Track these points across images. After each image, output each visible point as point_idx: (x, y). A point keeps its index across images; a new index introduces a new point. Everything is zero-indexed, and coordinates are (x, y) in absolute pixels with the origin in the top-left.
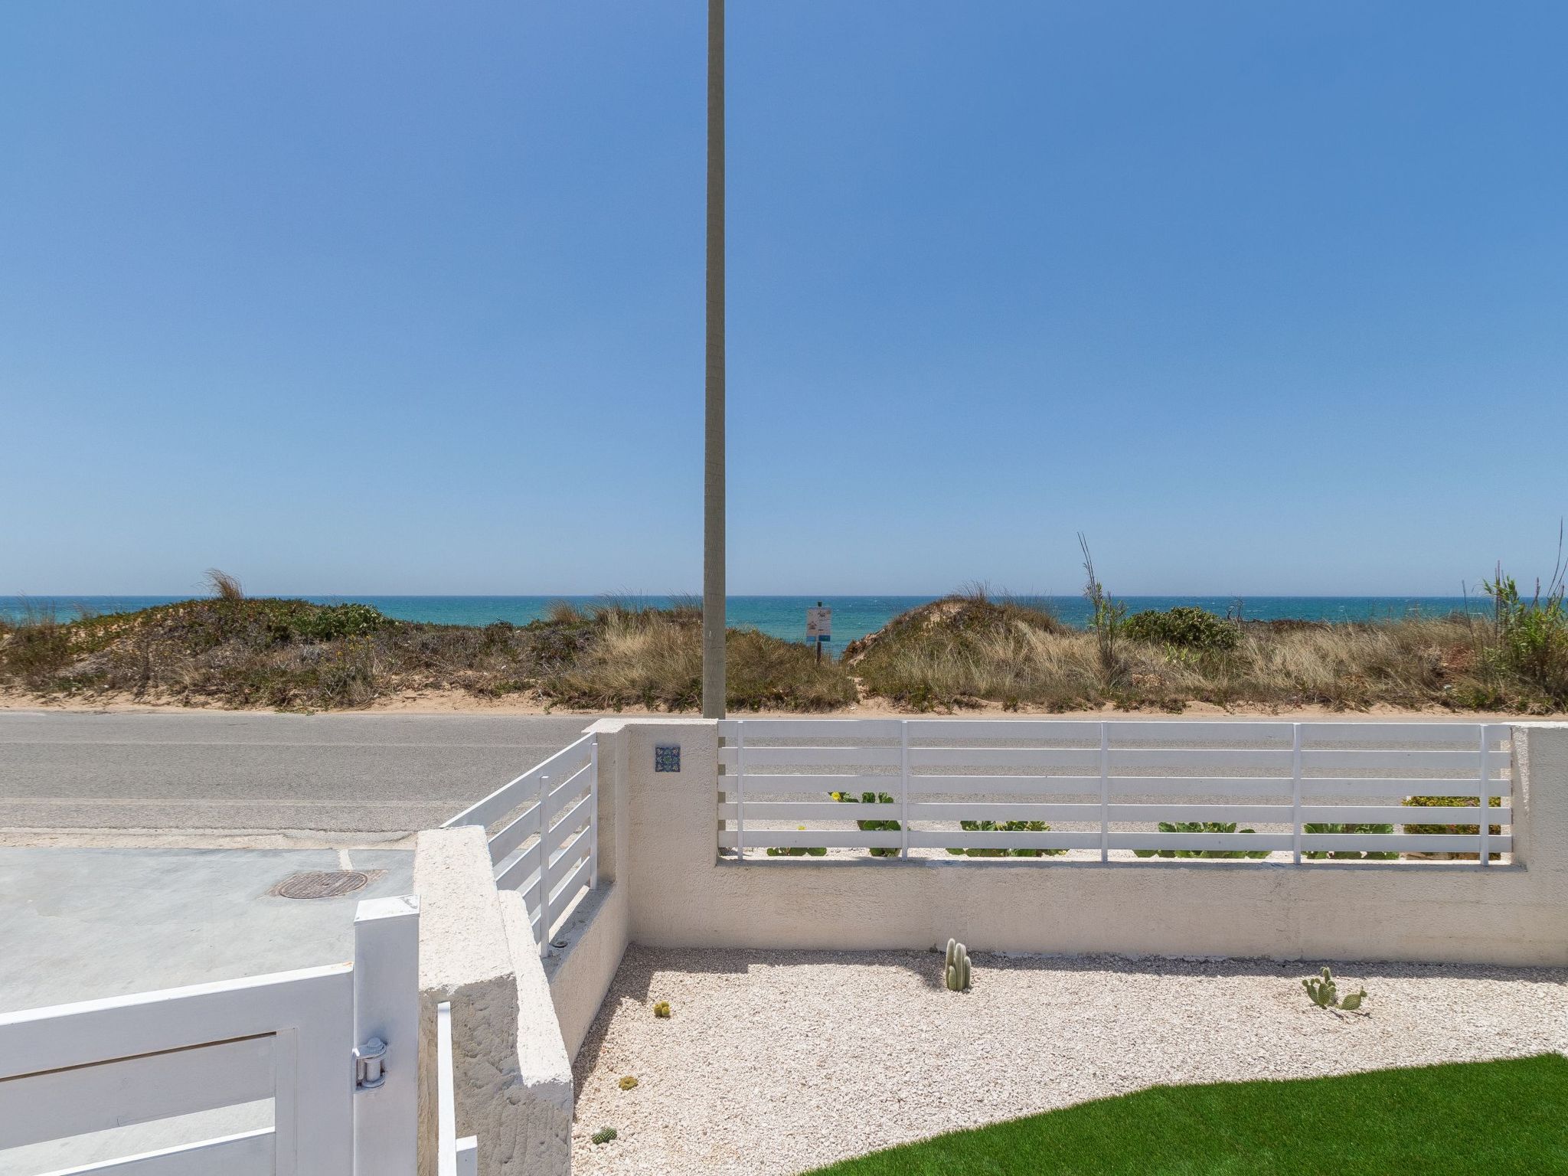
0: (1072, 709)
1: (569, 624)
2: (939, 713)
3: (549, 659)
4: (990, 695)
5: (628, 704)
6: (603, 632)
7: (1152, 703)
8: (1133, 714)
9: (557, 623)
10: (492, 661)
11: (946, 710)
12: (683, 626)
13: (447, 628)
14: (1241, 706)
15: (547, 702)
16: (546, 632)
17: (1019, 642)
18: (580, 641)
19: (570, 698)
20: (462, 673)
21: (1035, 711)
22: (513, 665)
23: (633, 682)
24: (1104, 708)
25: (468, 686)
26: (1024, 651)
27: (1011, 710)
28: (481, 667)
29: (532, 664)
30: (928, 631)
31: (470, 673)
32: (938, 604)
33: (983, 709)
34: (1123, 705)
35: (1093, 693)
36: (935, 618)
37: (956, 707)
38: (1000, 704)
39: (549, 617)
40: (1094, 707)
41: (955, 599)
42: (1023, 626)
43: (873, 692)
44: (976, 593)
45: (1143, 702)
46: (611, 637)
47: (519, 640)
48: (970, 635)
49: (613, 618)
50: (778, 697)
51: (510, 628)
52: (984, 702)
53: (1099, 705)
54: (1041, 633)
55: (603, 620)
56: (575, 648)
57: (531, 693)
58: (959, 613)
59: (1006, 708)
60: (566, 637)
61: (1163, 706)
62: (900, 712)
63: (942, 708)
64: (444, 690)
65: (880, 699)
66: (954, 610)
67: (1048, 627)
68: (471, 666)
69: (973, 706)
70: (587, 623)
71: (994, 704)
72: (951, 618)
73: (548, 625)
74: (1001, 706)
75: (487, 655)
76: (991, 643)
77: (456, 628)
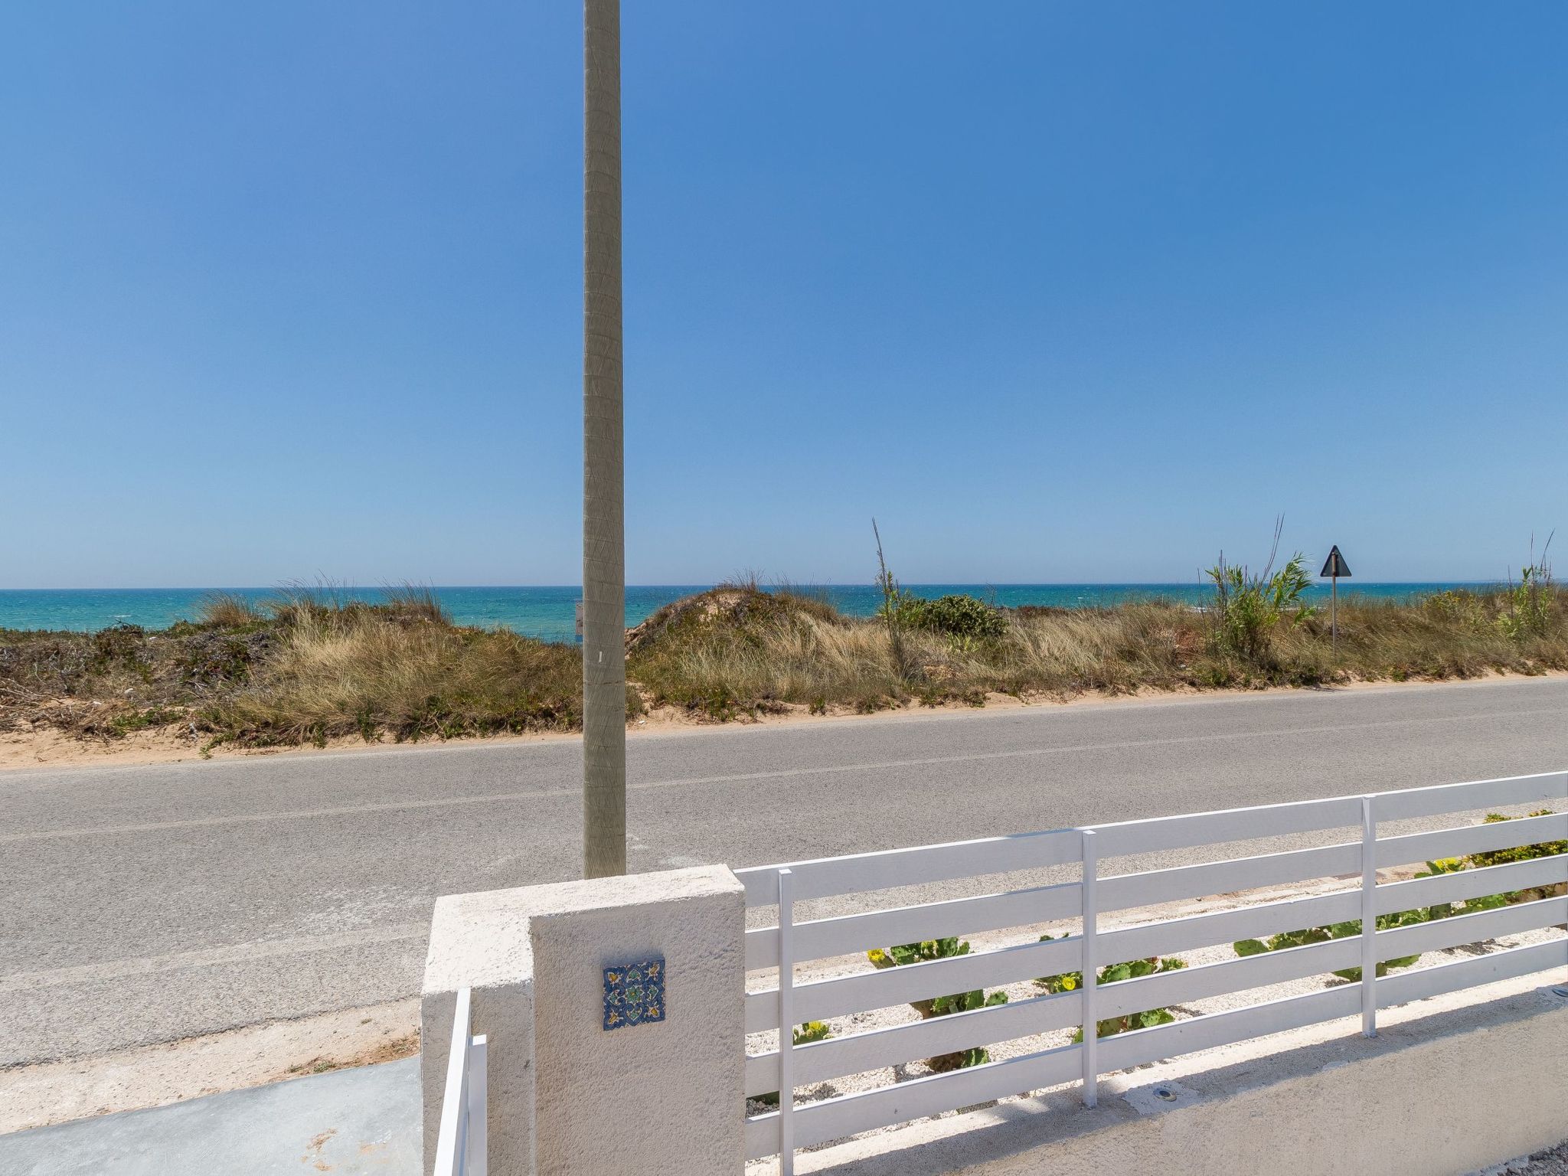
0: (880, 708)
1: (236, 626)
2: (743, 722)
3: (205, 678)
4: (794, 696)
5: (335, 736)
6: (289, 636)
7: (955, 697)
8: (939, 709)
9: (216, 626)
10: (109, 683)
11: (750, 718)
12: (405, 625)
13: (28, 635)
14: (1033, 695)
15: (205, 739)
16: (199, 638)
17: (806, 633)
18: (253, 650)
19: (243, 733)
20: (54, 703)
21: (843, 713)
22: (144, 687)
23: (342, 706)
24: (911, 705)
25: (65, 723)
26: (812, 646)
27: (819, 713)
28: (90, 692)
29: (177, 684)
30: (709, 624)
31: (68, 702)
32: (714, 593)
33: (789, 714)
34: (929, 700)
35: (897, 690)
36: (712, 609)
37: (759, 714)
38: (806, 707)
39: (200, 617)
40: (901, 705)
41: (732, 589)
42: (805, 616)
43: (661, 701)
44: (747, 582)
45: (946, 696)
46: (301, 641)
47: (154, 653)
48: (752, 629)
49: (305, 617)
50: (548, 714)
51: (139, 634)
52: (789, 706)
53: (905, 702)
54: (827, 626)
55: (288, 620)
56: (247, 659)
57: (177, 728)
58: (738, 604)
59: (813, 712)
60: (230, 645)
61: (966, 700)
62: (698, 724)
63: (744, 716)
64: (20, 731)
65: (669, 709)
66: (733, 600)
67: (828, 617)
68: (70, 692)
69: (778, 711)
70: (265, 624)
71: (801, 707)
72: (730, 610)
73: (202, 628)
74: (807, 710)
75: (99, 674)
76: (777, 636)
77: (43, 635)
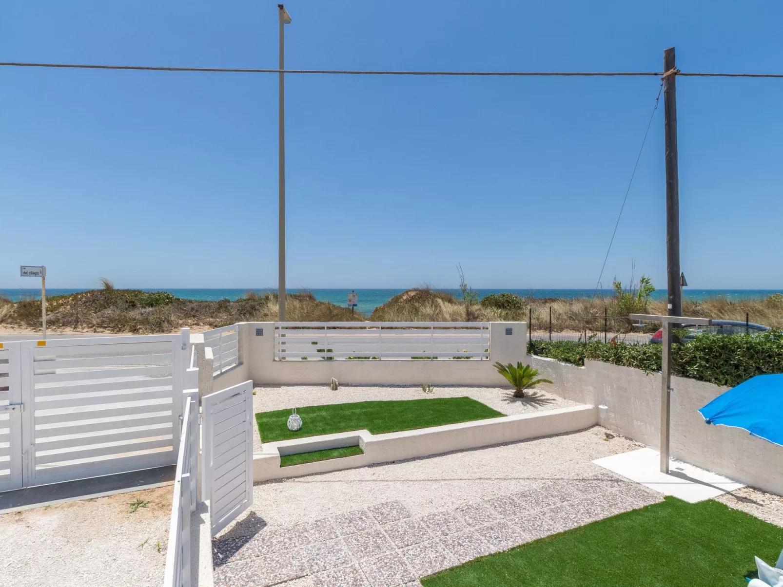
1: (254, 300)
3: (244, 314)
6: (267, 303)
9: (248, 300)
10: (221, 315)
12: (300, 301)
13: (202, 302)
16: (244, 303)
17: (437, 306)
18: (258, 307)
20: (208, 319)
22: (229, 316)
25: (211, 324)
28: (216, 317)
29: (237, 316)
30: (401, 302)
31: (211, 319)
32: (407, 292)
36: (405, 297)
39: (245, 297)
41: (415, 290)
42: (440, 301)
44: (424, 287)
46: (270, 305)
47: (232, 307)
48: (417, 304)
49: (271, 297)
51: (229, 302)
54: (446, 303)
55: (267, 298)
56: (256, 310)
58: (414, 295)
60: (251, 306)
64: (201, 326)
66: (413, 294)
67: (450, 301)
68: (212, 317)
70: (261, 300)
72: (411, 297)
73: (245, 300)
75: (219, 312)
76: (425, 307)
77: (206, 302)
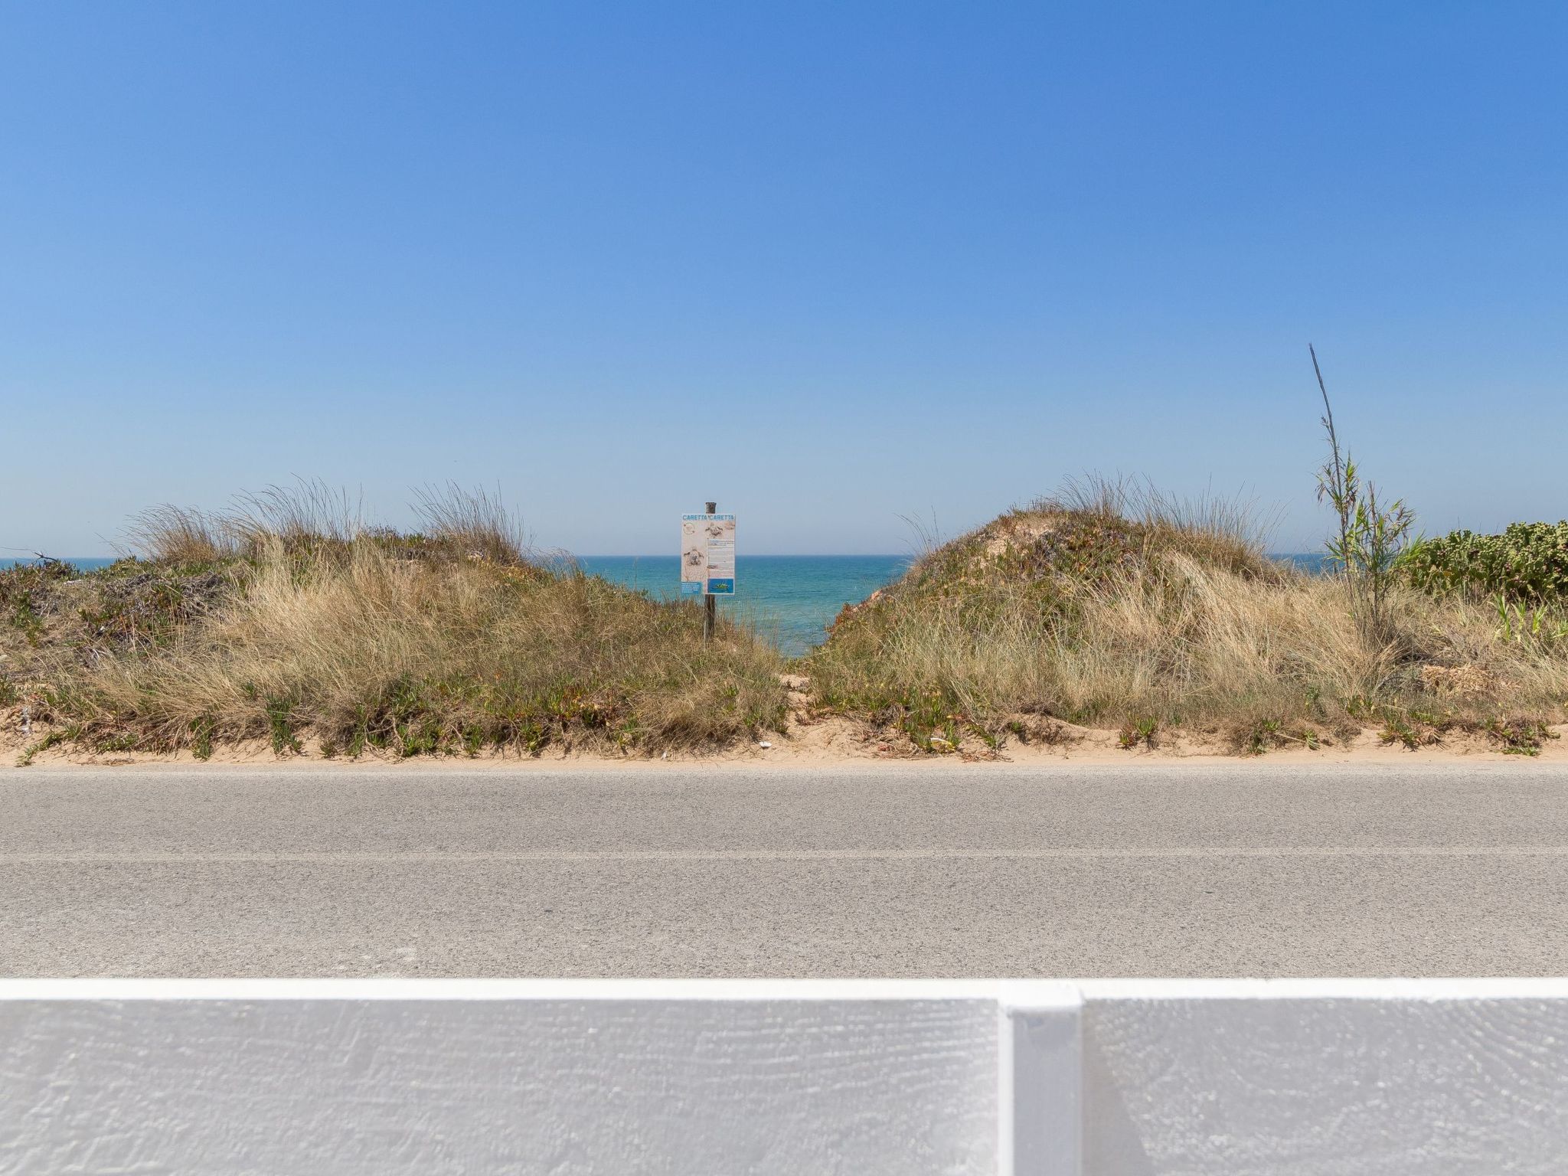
0: (1282, 743)
2: (967, 757)
4: (1094, 712)
5: (229, 740)
6: (246, 583)
7: (1470, 728)
8: (1425, 753)
11: (985, 750)
15: (38, 732)
17: (1176, 595)
19: (95, 726)
21: (1195, 749)
24: (1357, 741)
26: (1187, 616)
27: (1142, 745)
30: (979, 574)
32: (1011, 518)
33: (1074, 745)
34: (1402, 735)
35: (1331, 708)
36: (997, 548)
37: (1012, 740)
38: (1114, 735)
40: (1334, 740)
41: (1046, 512)
42: (1186, 566)
43: (823, 710)
44: (1092, 499)
45: (1449, 727)
48: (1068, 585)
49: (276, 552)
50: (594, 721)
52: (1076, 730)
53: (1346, 735)
54: (1223, 577)
55: (254, 556)
57: (6, 715)
58: (1048, 537)
59: (1128, 743)
61: (1496, 736)
62: (876, 755)
63: (976, 745)
65: (835, 724)
66: (1039, 531)
69: (1050, 739)
70: (221, 564)
71: (1099, 733)
72: (1029, 548)
74: (1116, 739)
76: (1115, 596)
